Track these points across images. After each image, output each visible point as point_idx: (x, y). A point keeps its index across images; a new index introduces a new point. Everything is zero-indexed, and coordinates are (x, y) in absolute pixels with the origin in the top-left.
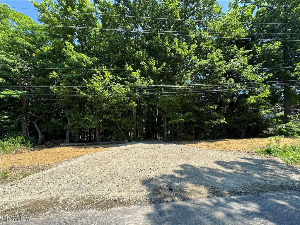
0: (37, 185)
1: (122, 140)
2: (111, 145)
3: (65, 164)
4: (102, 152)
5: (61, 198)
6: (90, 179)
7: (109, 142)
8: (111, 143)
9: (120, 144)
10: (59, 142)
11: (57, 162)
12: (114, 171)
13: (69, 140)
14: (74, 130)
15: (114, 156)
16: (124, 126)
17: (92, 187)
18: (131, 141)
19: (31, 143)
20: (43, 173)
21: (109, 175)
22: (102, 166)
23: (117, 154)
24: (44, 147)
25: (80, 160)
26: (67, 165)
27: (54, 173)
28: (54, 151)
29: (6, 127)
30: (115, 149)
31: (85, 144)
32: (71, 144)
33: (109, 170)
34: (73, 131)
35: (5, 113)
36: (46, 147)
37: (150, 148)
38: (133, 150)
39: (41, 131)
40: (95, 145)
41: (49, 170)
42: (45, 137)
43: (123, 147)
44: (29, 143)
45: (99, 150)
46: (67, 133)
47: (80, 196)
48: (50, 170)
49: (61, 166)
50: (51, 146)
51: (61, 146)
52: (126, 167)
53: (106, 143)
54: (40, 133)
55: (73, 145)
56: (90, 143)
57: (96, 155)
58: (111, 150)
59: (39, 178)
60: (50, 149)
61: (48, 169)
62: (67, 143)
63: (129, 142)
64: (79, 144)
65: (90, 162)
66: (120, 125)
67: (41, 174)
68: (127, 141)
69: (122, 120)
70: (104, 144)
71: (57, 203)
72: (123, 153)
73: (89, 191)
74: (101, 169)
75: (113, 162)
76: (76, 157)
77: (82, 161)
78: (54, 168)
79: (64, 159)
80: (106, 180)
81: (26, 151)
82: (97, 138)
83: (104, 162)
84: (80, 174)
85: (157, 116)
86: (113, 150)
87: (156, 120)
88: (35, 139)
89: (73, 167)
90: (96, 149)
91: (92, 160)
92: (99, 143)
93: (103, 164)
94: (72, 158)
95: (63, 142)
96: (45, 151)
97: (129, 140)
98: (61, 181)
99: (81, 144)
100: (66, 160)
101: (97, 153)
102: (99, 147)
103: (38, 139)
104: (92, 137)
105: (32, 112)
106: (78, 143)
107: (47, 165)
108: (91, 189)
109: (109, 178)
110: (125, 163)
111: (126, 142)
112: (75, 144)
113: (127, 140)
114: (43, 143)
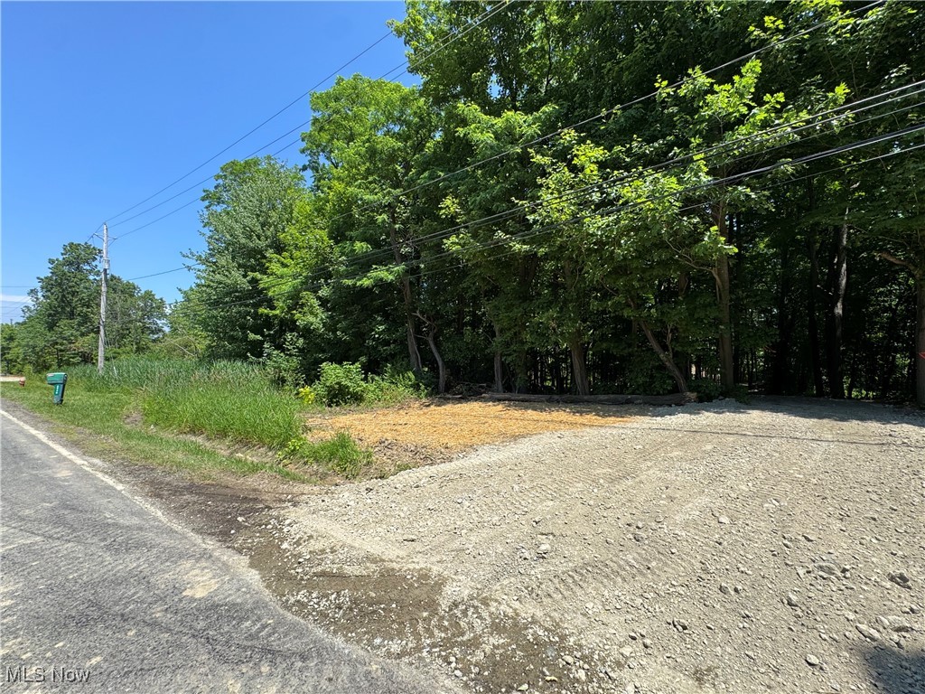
0: (405, 509)
1: (670, 392)
2: (626, 407)
3: (483, 456)
4: (594, 431)
5: (448, 589)
6: (551, 537)
7: (620, 397)
8: (628, 402)
9: (661, 405)
10: (482, 387)
11: (466, 446)
12: (653, 525)
13: (503, 385)
14: (510, 355)
15: (644, 455)
16: (675, 339)
17: (556, 581)
18: (707, 397)
19: (427, 386)
20: (429, 472)
21: (629, 543)
22: (596, 490)
23: (658, 446)
24: (449, 399)
25: (524, 448)
26: (486, 459)
27: (452, 480)
28: (467, 412)
29: (384, 350)
30: (645, 426)
31: (544, 399)
32: (507, 395)
33: (629, 518)
34: (510, 359)
35: (379, 318)
36: (453, 399)
37: (830, 437)
38: (731, 439)
39: (443, 360)
40: (573, 402)
41: (443, 465)
42: (451, 375)
43: (680, 420)
44: (423, 387)
45: (585, 422)
46: (497, 365)
47: (510, 612)
48: (446, 467)
49: (474, 460)
50: (464, 398)
51: (483, 398)
52: (714, 523)
53: (607, 400)
54: (440, 363)
55: (513, 398)
56: (556, 397)
57: (573, 440)
58: (629, 425)
59: (417, 487)
60: (459, 405)
61: (444, 460)
62: (498, 391)
63: (700, 400)
64: (526, 396)
65: (554, 462)
66: (660, 337)
67: (424, 472)
68: (693, 395)
69: (663, 313)
70: (601, 402)
71: (432, 606)
72: (680, 444)
73: (544, 599)
74: (592, 502)
75: (643, 477)
76: (515, 438)
77: (530, 452)
78: (456, 462)
79: (483, 437)
80: (615, 567)
81: (417, 404)
82: (578, 380)
83: (604, 471)
84: (517, 505)
85: (842, 292)
86: (635, 425)
87: (839, 310)
88: (433, 377)
89: (503, 470)
90: (577, 418)
91: (562, 455)
92: (586, 397)
93: (602, 481)
94: (505, 439)
95: (489, 389)
96: (449, 408)
97: (698, 392)
98: (462, 513)
99: (533, 397)
100: (488, 440)
101: (578, 431)
102: (587, 413)
103: (438, 378)
104: (566, 378)
105: (421, 312)
106: (524, 393)
107: (443, 450)
108: (551, 592)
109: (630, 558)
110: (704, 500)
111: (689, 401)
112: (515, 395)
113: (692, 391)
114: (448, 389)
